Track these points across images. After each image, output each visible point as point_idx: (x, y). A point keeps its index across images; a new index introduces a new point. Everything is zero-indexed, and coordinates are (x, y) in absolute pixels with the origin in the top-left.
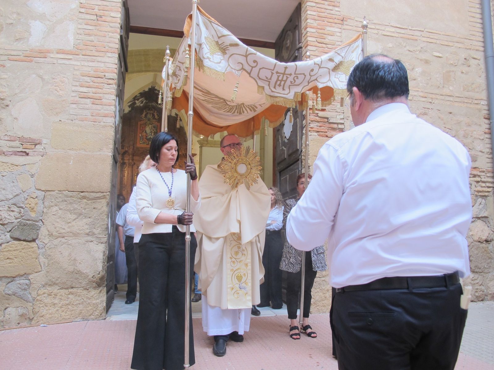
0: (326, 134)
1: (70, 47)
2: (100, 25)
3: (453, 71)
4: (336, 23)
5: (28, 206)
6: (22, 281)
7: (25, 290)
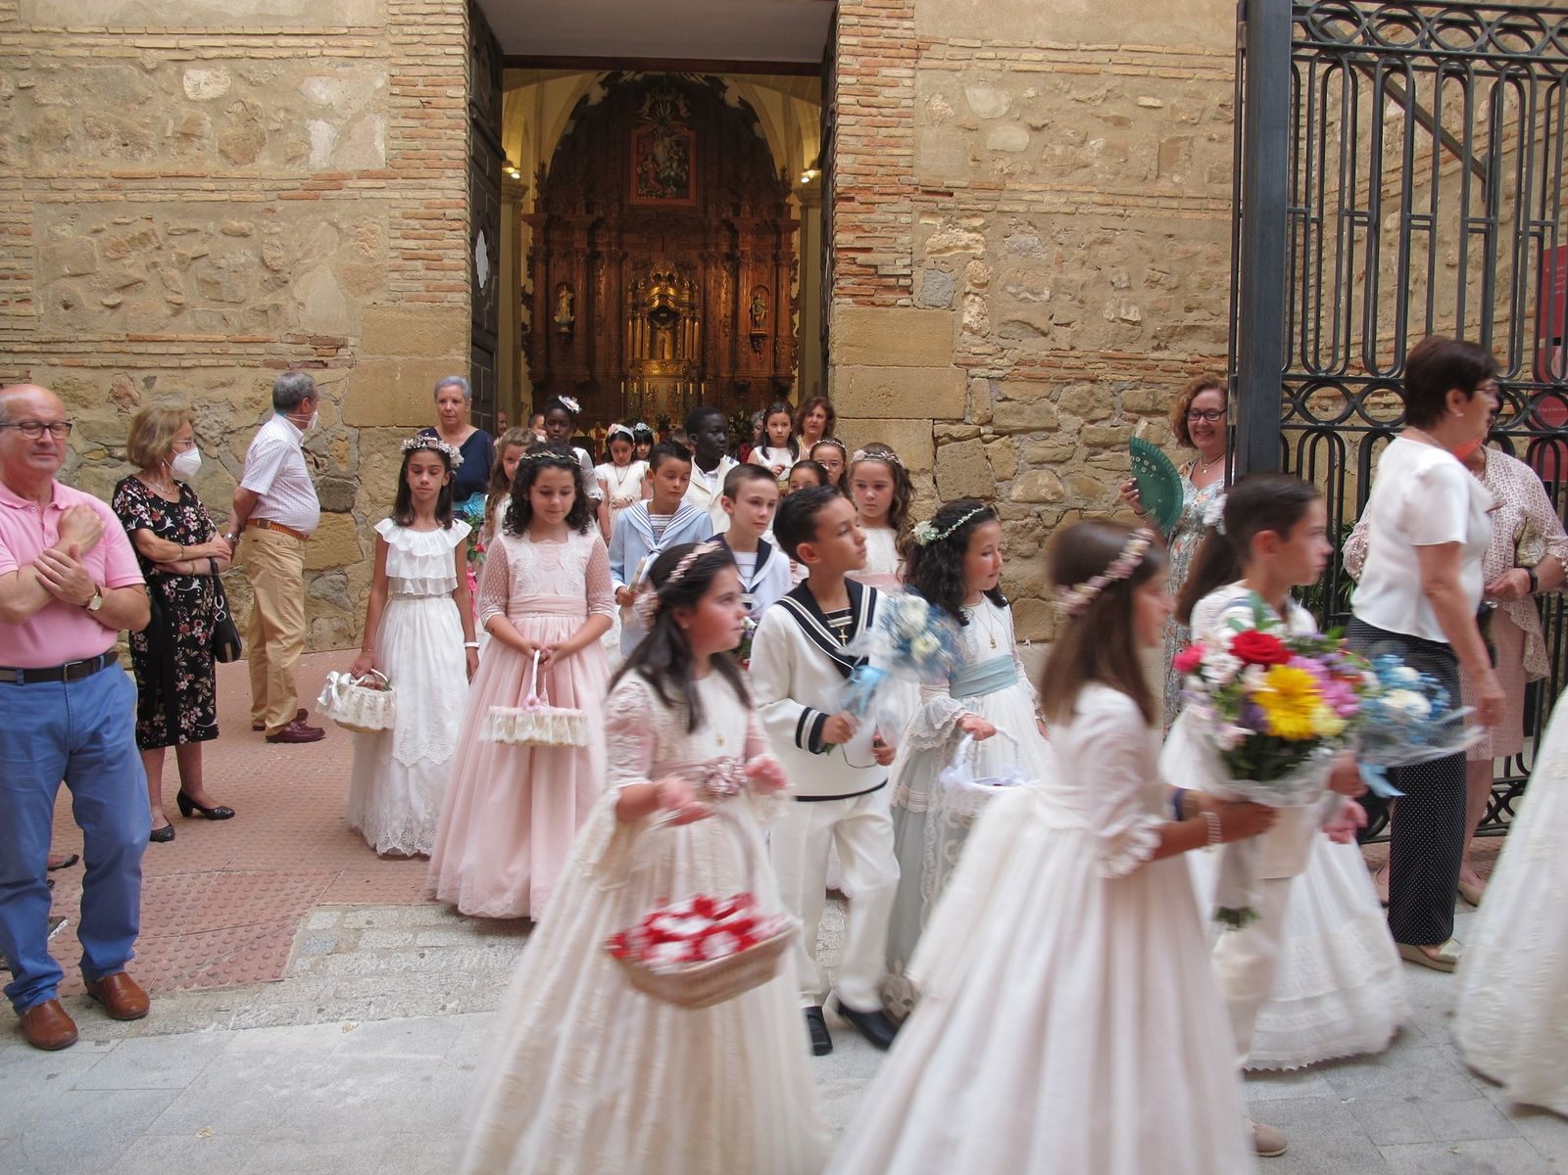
0: (872, 299)
1: (379, 165)
2: (429, 116)
3: (1186, 138)
4: (903, 58)
5: (334, 453)
6: (334, 577)
7: (340, 590)
